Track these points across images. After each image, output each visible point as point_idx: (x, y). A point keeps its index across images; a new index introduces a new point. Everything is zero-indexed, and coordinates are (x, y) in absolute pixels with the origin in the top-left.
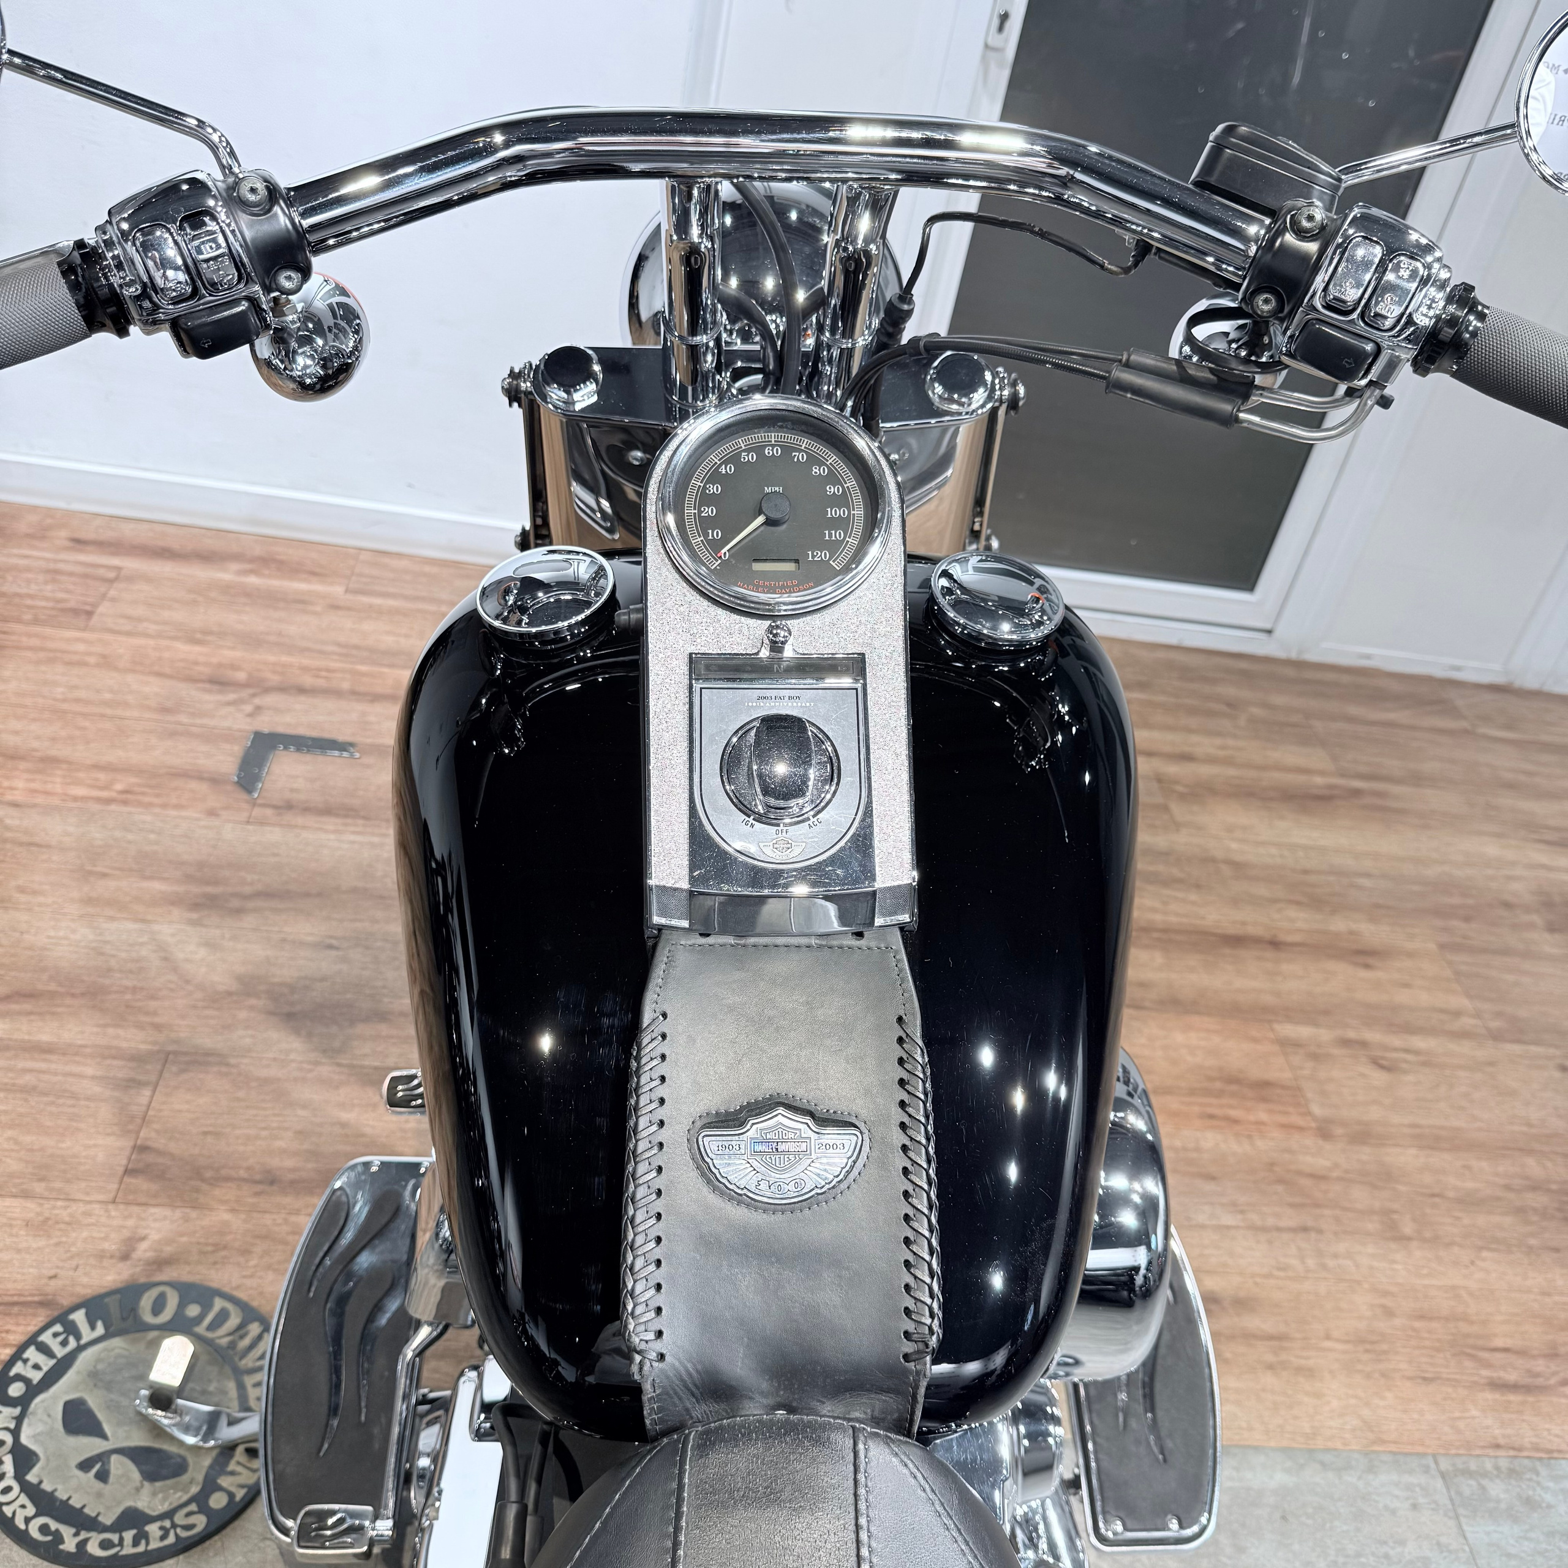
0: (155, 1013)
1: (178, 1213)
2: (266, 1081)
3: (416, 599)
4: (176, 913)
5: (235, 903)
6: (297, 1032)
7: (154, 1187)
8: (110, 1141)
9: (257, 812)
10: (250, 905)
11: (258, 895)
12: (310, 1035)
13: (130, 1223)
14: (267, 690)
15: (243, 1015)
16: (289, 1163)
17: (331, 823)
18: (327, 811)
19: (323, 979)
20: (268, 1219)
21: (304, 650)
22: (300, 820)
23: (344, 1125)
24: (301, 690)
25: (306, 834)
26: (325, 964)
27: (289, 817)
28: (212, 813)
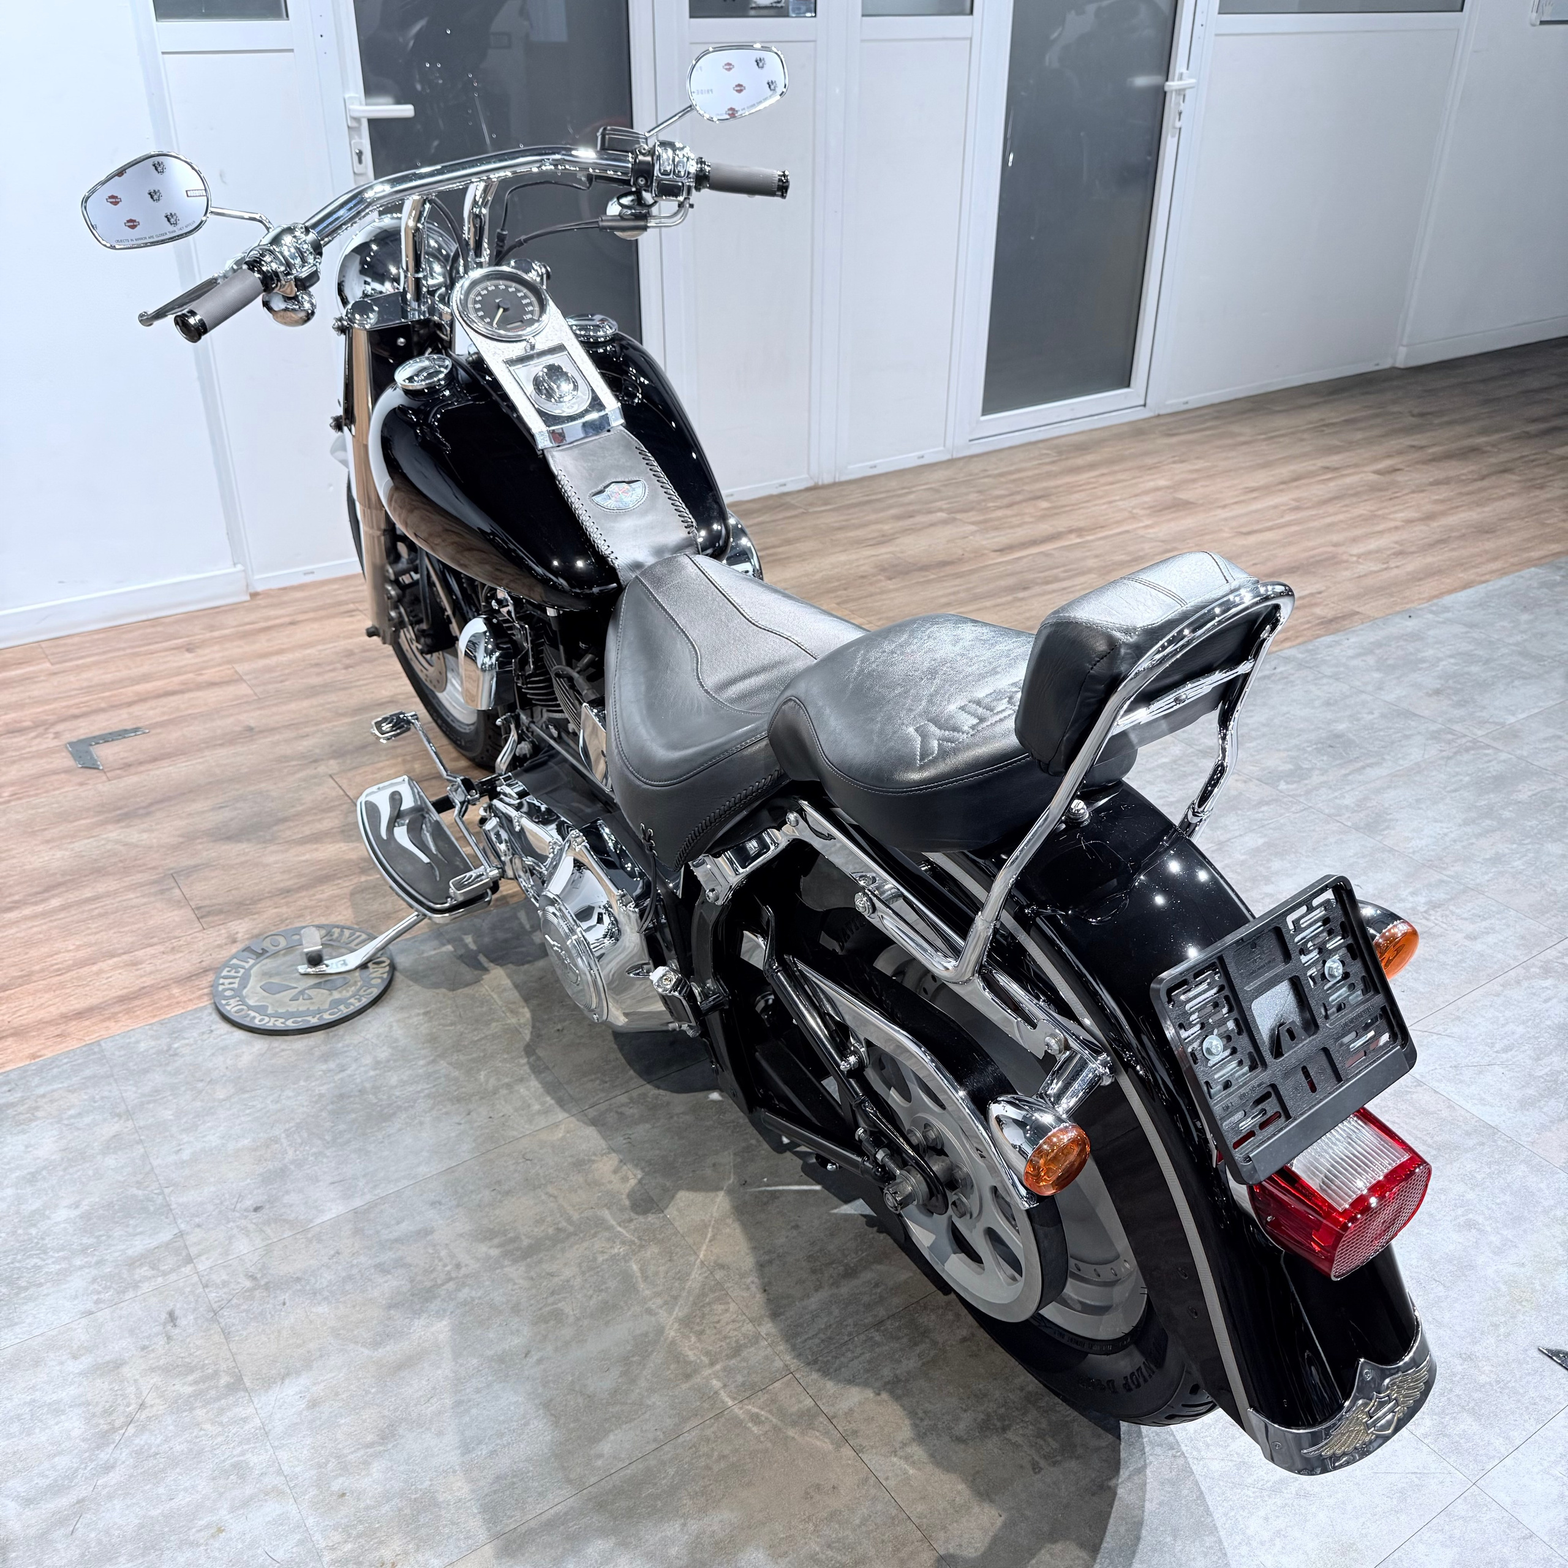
0: (144, 865)
1: (246, 919)
2: (242, 863)
3: (104, 653)
4: (110, 827)
5: (141, 812)
6: (240, 841)
7: (222, 916)
8: (176, 912)
9: (109, 774)
10: (153, 809)
11: (151, 805)
12: (249, 840)
13: (223, 931)
14: (54, 724)
15: (200, 847)
16: (290, 883)
17: (165, 763)
18: (155, 760)
19: (232, 819)
20: (300, 903)
21: (55, 699)
22: (142, 768)
23: (306, 861)
24: (76, 717)
25: (152, 773)
26: (226, 814)
27: (133, 770)
28: (81, 784)
